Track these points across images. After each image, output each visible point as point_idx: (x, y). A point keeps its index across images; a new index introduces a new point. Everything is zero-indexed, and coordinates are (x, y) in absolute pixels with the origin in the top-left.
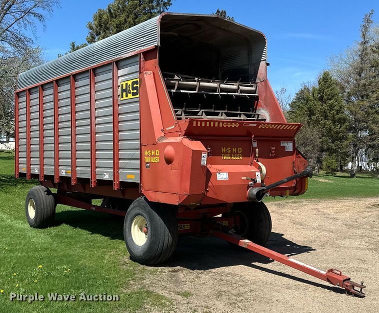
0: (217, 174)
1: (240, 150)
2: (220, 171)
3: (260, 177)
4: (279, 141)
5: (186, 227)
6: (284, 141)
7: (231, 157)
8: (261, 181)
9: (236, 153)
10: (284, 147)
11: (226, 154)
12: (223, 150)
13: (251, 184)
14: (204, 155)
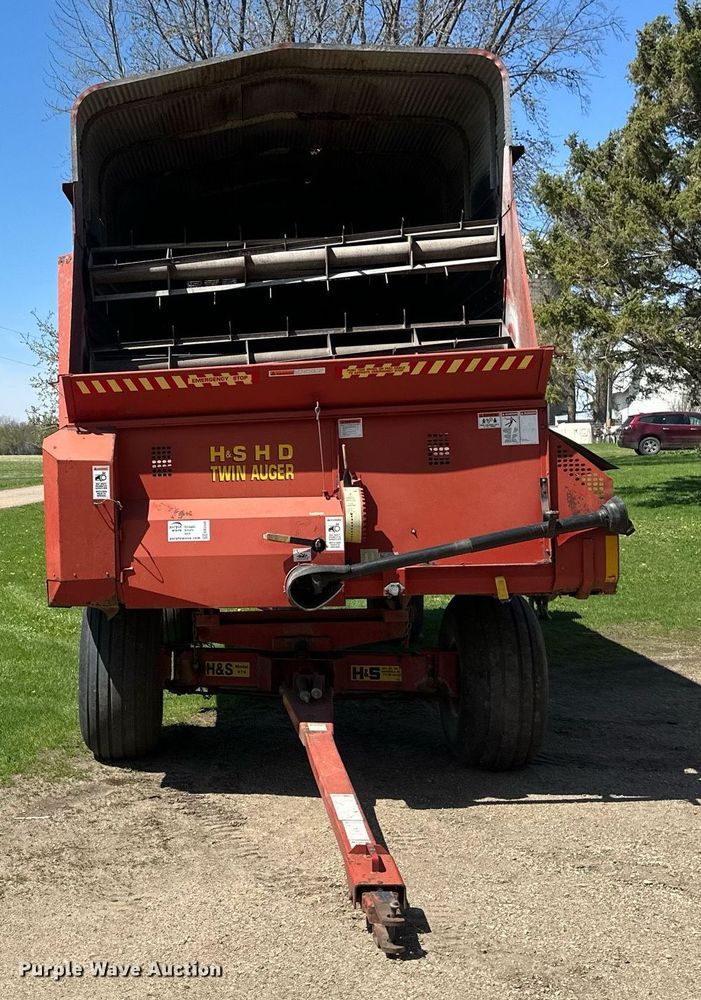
0: (170, 523)
1: (286, 451)
2: (183, 515)
3: (341, 532)
4: (473, 415)
5: (235, 670)
6: (492, 411)
7: (249, 472)
8: (347, 544)
9: (269, 463)
10: (496, 433)
11: (229, 464)
12: (213, 453)
13: (302, 556)
14: (100, 473)
